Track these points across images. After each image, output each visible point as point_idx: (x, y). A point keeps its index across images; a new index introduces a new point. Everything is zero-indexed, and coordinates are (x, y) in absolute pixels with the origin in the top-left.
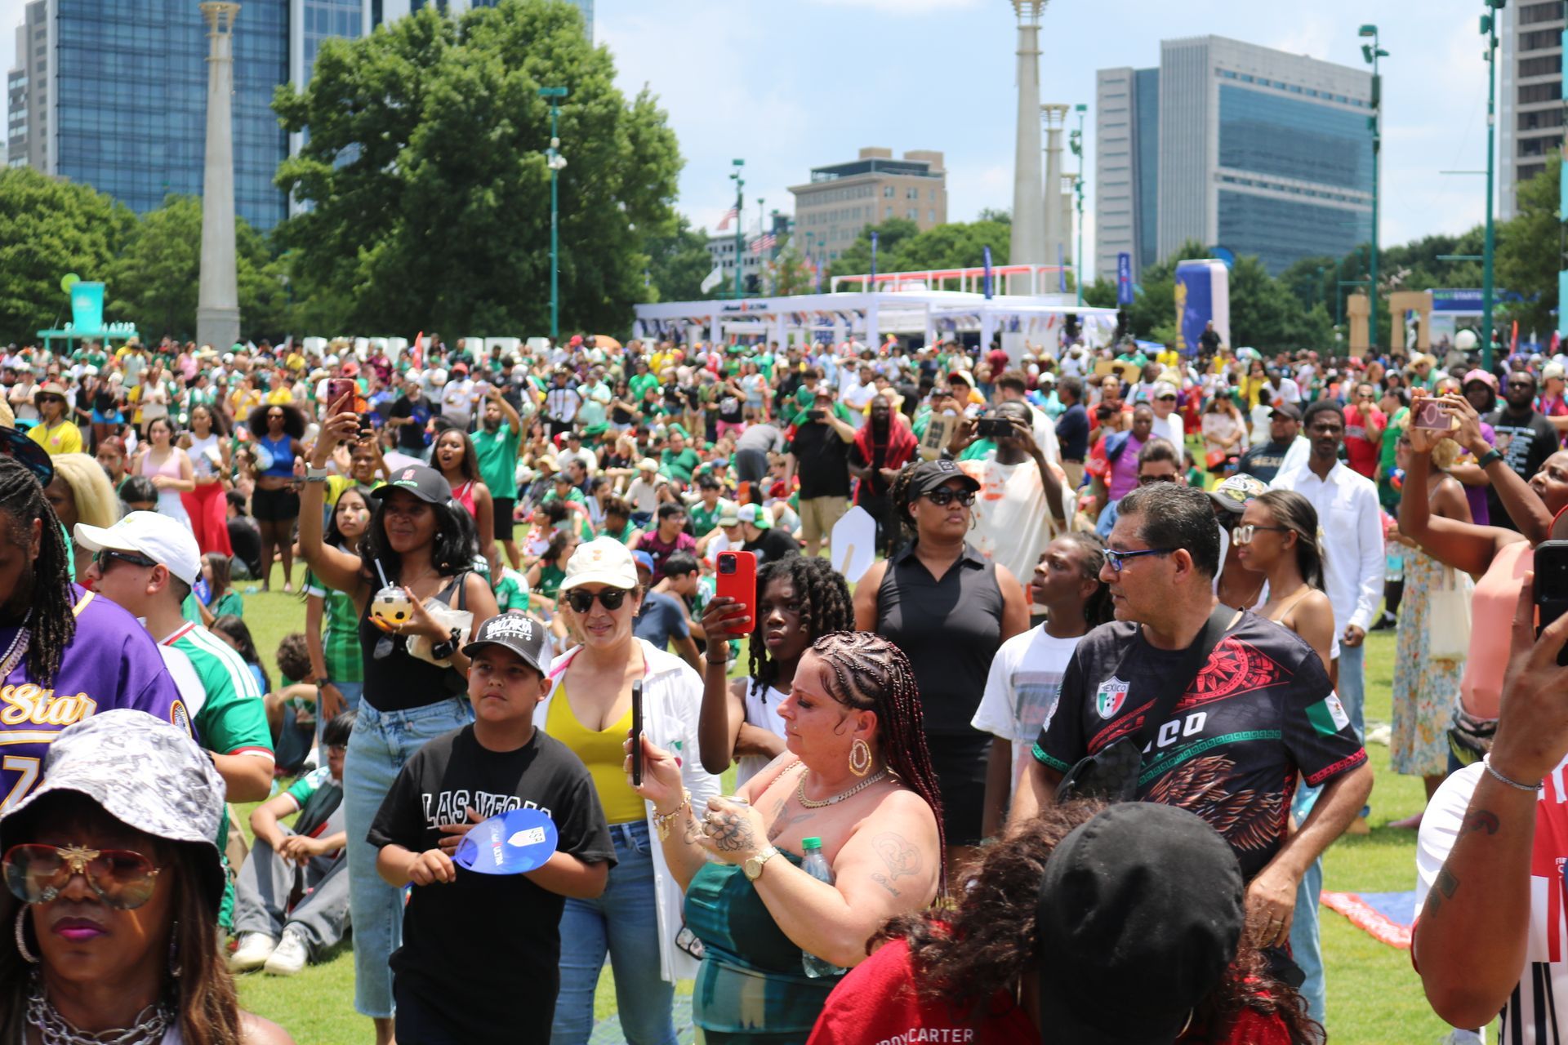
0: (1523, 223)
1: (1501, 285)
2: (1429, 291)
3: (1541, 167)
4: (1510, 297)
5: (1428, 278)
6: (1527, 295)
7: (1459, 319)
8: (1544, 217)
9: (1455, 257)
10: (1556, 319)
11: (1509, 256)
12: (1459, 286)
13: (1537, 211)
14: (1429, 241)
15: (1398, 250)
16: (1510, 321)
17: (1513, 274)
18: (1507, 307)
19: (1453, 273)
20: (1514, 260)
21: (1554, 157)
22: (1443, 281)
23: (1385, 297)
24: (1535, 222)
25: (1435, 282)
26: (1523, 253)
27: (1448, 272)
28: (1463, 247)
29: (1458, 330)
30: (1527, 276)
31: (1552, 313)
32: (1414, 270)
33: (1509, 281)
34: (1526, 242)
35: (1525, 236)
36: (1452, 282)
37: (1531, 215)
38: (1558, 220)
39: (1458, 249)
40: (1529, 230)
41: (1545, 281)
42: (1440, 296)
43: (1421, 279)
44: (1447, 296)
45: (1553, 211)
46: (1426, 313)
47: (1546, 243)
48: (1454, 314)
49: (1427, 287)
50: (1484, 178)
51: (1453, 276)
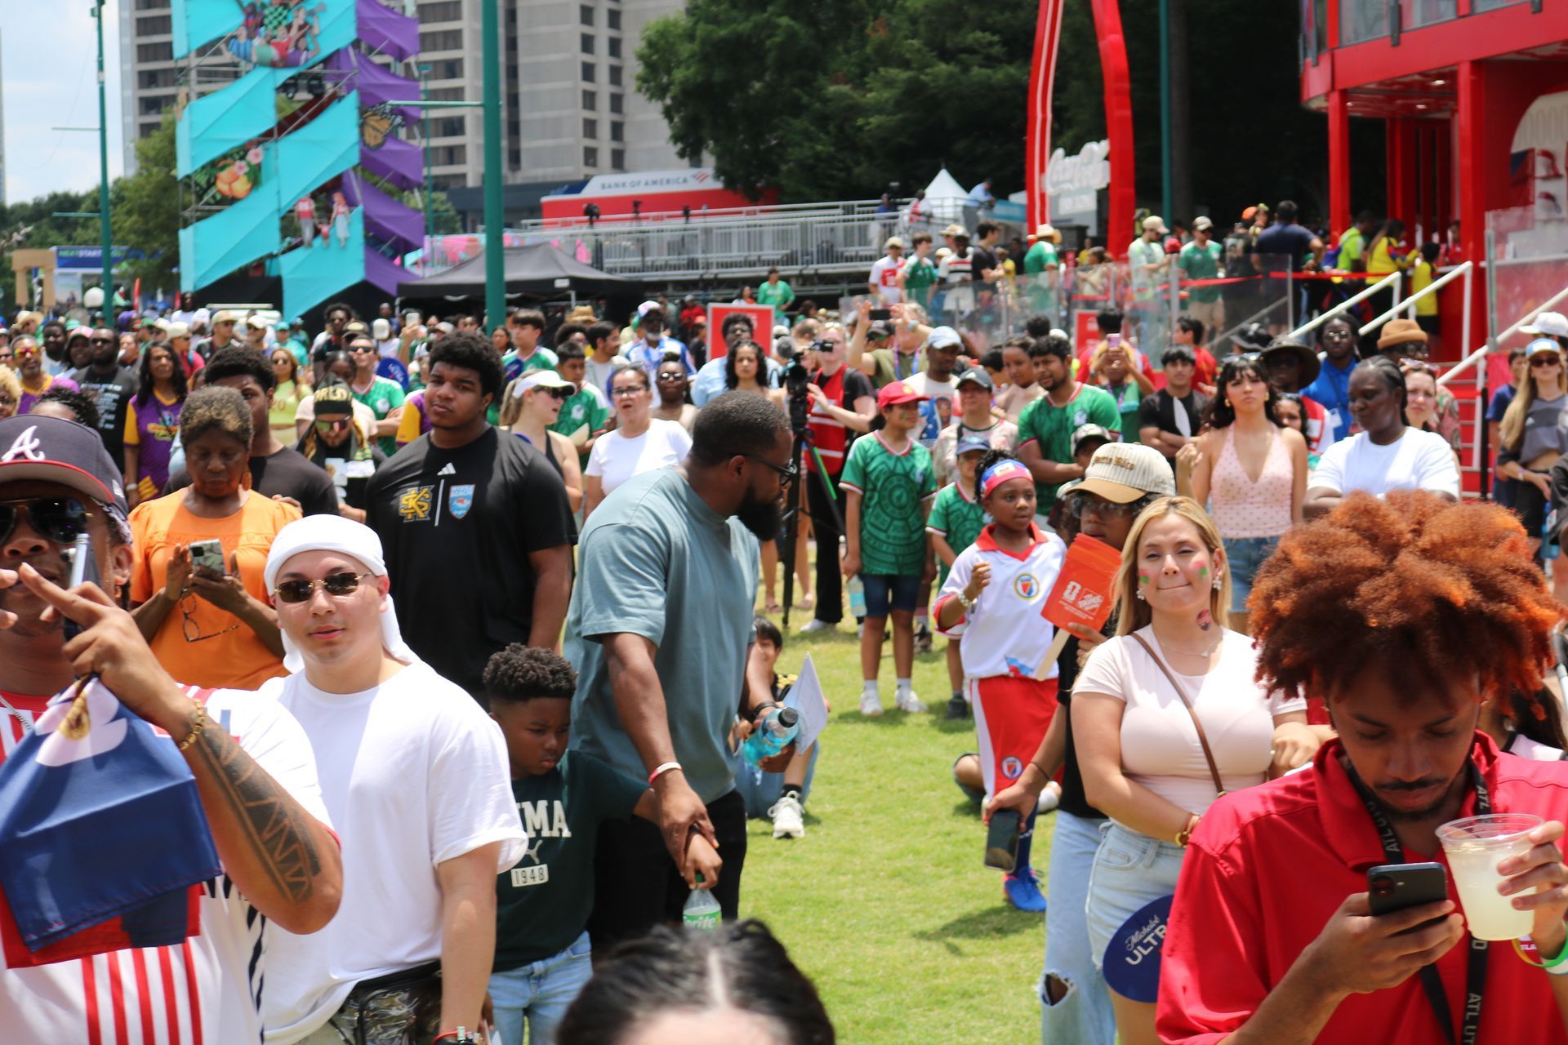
0: (142, 180)
1: (123, 242)
2: (54, 249)
3: (155, 126)
4: (133, 254)
5: (54, 235)
6: (148, 252)
7: (85, 276)
8: (162, 175)
9: (81, 214)
10: (178, 276)
11: (129, 213)
12: (85, 243)
13: (155, 170)
14: (54, 197)
15: (23, 206)
16: (133, 278)
17: (132, 231)
18: (131, 264)
19: (79, 231)
20: (134, 218)
21: (169, 117)
22: (70, 239)
23: (7, 254)
24: (154, 179)
25: (61, 239)
26: (144, 211)
27: (75, 230)
28: (88, 203)
29: (85, 289)
30: (147, 234)
31: (175, 270)
32: (38, 228)
33: (132, 238)
34: (145, 200)
35: (144, 193)
36: (79, 240)
37: (150, 174)
38: (175, 178)
39: (84, 206)
40: (149, 188)
41: (165, 238)
42: (64, 254)
43: (47, 236)
44: (72, 254)
45: (171, 170)
46: (51, 270)
47: (165, 203)
48: (80, 271)
49: (53, 244)
50: (97, 134)
51: (79, 233)
